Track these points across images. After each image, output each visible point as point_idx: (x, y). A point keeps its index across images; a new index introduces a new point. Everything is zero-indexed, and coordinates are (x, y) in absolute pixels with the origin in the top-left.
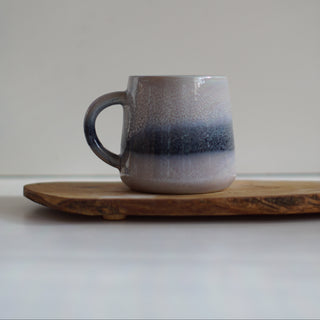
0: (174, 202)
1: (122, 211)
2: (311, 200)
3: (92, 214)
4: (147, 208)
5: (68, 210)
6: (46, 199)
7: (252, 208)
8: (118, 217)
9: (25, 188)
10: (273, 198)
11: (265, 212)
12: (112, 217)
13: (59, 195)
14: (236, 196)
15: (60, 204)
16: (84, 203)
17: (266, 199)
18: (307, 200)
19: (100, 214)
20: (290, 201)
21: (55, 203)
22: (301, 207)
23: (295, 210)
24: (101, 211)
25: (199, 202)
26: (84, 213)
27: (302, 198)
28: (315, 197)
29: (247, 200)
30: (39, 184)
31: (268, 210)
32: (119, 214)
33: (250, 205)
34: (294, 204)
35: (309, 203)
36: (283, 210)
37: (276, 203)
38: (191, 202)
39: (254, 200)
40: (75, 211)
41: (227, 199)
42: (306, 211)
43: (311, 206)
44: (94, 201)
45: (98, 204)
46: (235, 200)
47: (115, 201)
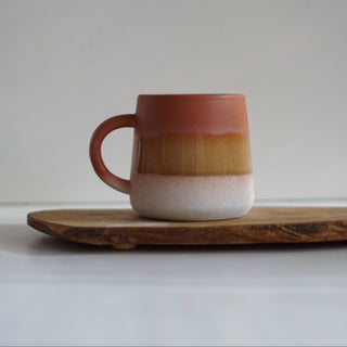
0: (187, 229)
1: (132, 240)
2: (335, 227)
3: (100, 243)
4: (159, 236)
5: (74, 239)
6: (51, 228)
7: (271, 236)
8: (128, 246)
9: (29, 216)
10: (294, 225)
11: (286, 241)
12: (122, 247)
13: (64, 223)
14: (254, 223)
15: (65, 233)
16: (91, 231)
17: (286, 226)
18: (330, 227)
19: (108, 243)
20: (312, 228)
21: (60, 231)
22: (324, 235)
23: (317, 238)
24: (109, 240)
25: (214, 230)
27: (325, 225)
28: (339, 223)
29: (265, 227)
30: (44, 212)
31: (287, 238)
32: (129, 243)
33: (269, 233)
34: (317, 232)
35: (333, 230)
36: (304, 238)
37: (297, 230)
38: (206, 229)
39: (273, 227)
40: (82, 241)
41: (245, 226)
42: (329, 239)
43: (334, 234)
44: (102, 229)
45: (105, 233)
46: (253, 227)
47: (124, 229)
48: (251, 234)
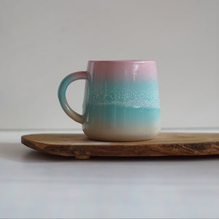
0: (123, 147)
1: (88, 153)
2: (215, 146)
3: (67, 155)
4: (104, 151)
5: (51, 152)
6: (37, 145)
7: (175, 151)
8: (85, 157)
9: (23, 138)
10: (190, 144)
11: (185, 154)
12: (81, 157)
13: (45, 143)
14: (165, 143)
15: (45, 148)
16: (62, 148)
17: (185, 145)
18: (213, 146)
19: (73, 155)
20: (201, 146)
21: (42, 148)
22: (208, 151)
23: (205, 153)
24: (73, 153)
25: (140, 147)
26: (62, 154)
27: (209, 144)
29: (172, 146)
30: (32, 135)
31: (186, 153)
32: (86, 155)
33: (174, 149)
34: (204, 149)
35: (214, 148)
36: (196, 152)
37: (192, 148)
38: (134, 147)
39: (177, 146)
40: (55, 153)
41: (159, 145)
42: (212, 153)
43: (215, 150)
44: (69, 146)
45: (71, 149)
46: (164, 146)
47: (83, 146)
48: (163, 150)
